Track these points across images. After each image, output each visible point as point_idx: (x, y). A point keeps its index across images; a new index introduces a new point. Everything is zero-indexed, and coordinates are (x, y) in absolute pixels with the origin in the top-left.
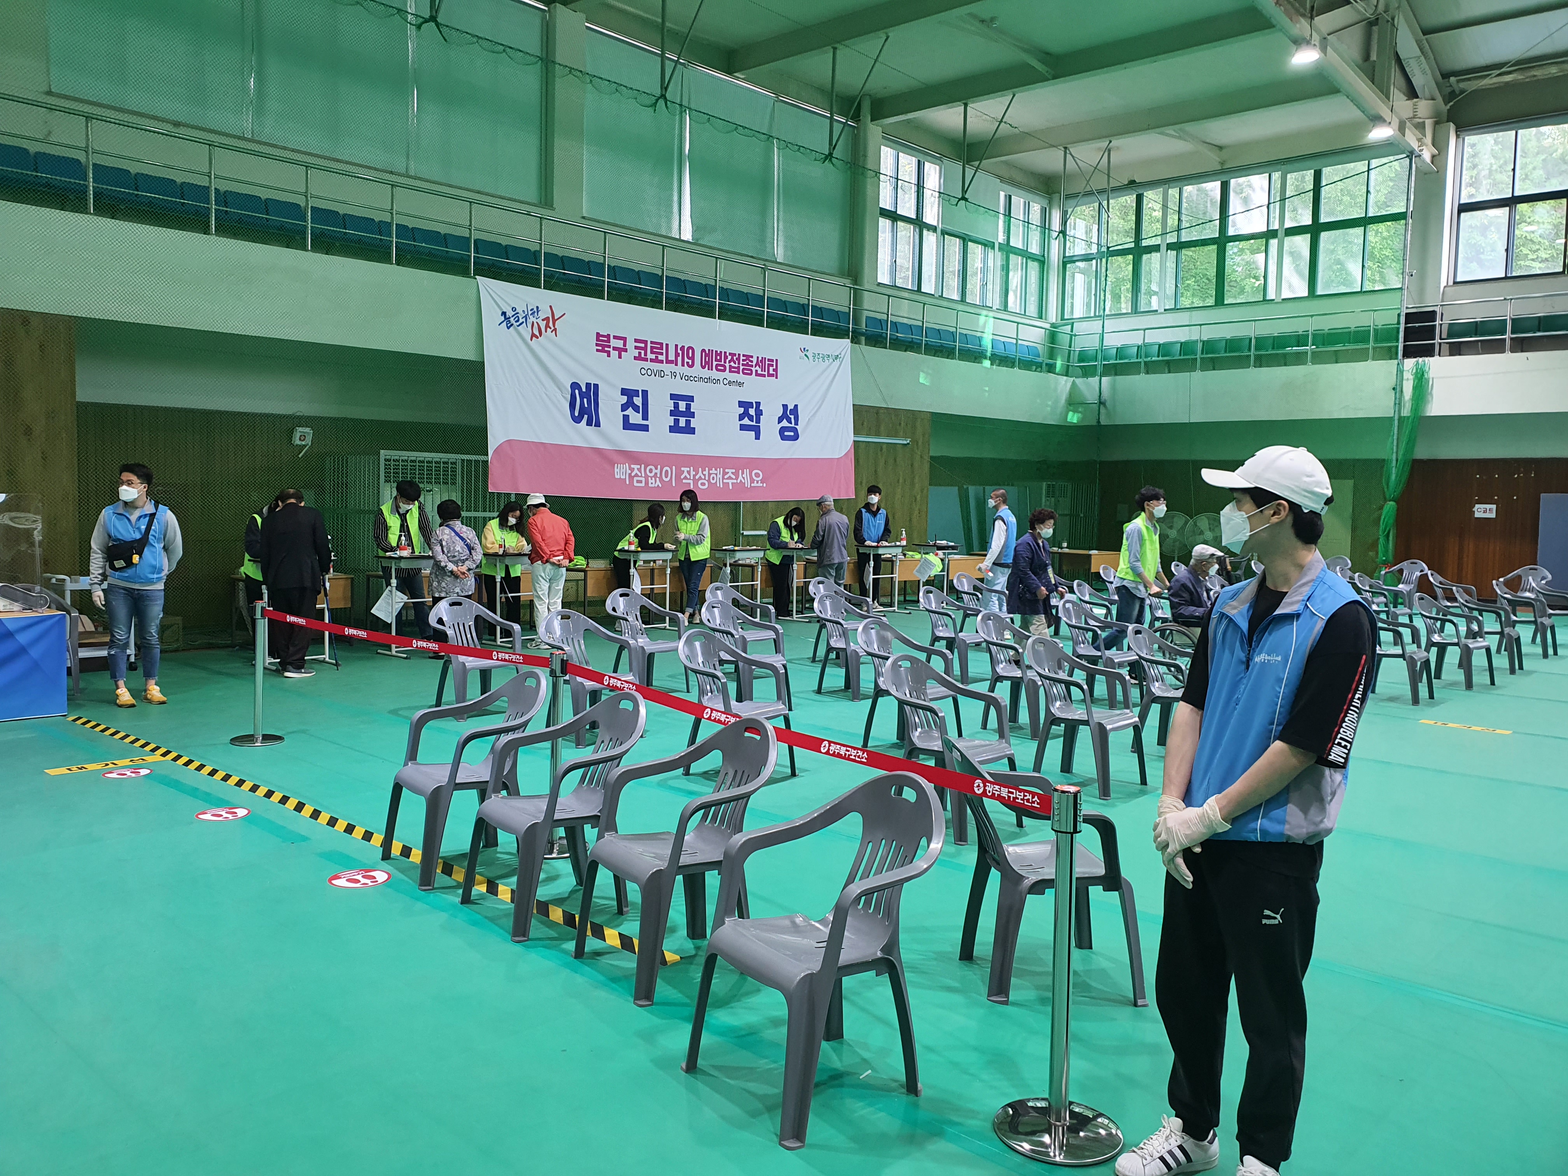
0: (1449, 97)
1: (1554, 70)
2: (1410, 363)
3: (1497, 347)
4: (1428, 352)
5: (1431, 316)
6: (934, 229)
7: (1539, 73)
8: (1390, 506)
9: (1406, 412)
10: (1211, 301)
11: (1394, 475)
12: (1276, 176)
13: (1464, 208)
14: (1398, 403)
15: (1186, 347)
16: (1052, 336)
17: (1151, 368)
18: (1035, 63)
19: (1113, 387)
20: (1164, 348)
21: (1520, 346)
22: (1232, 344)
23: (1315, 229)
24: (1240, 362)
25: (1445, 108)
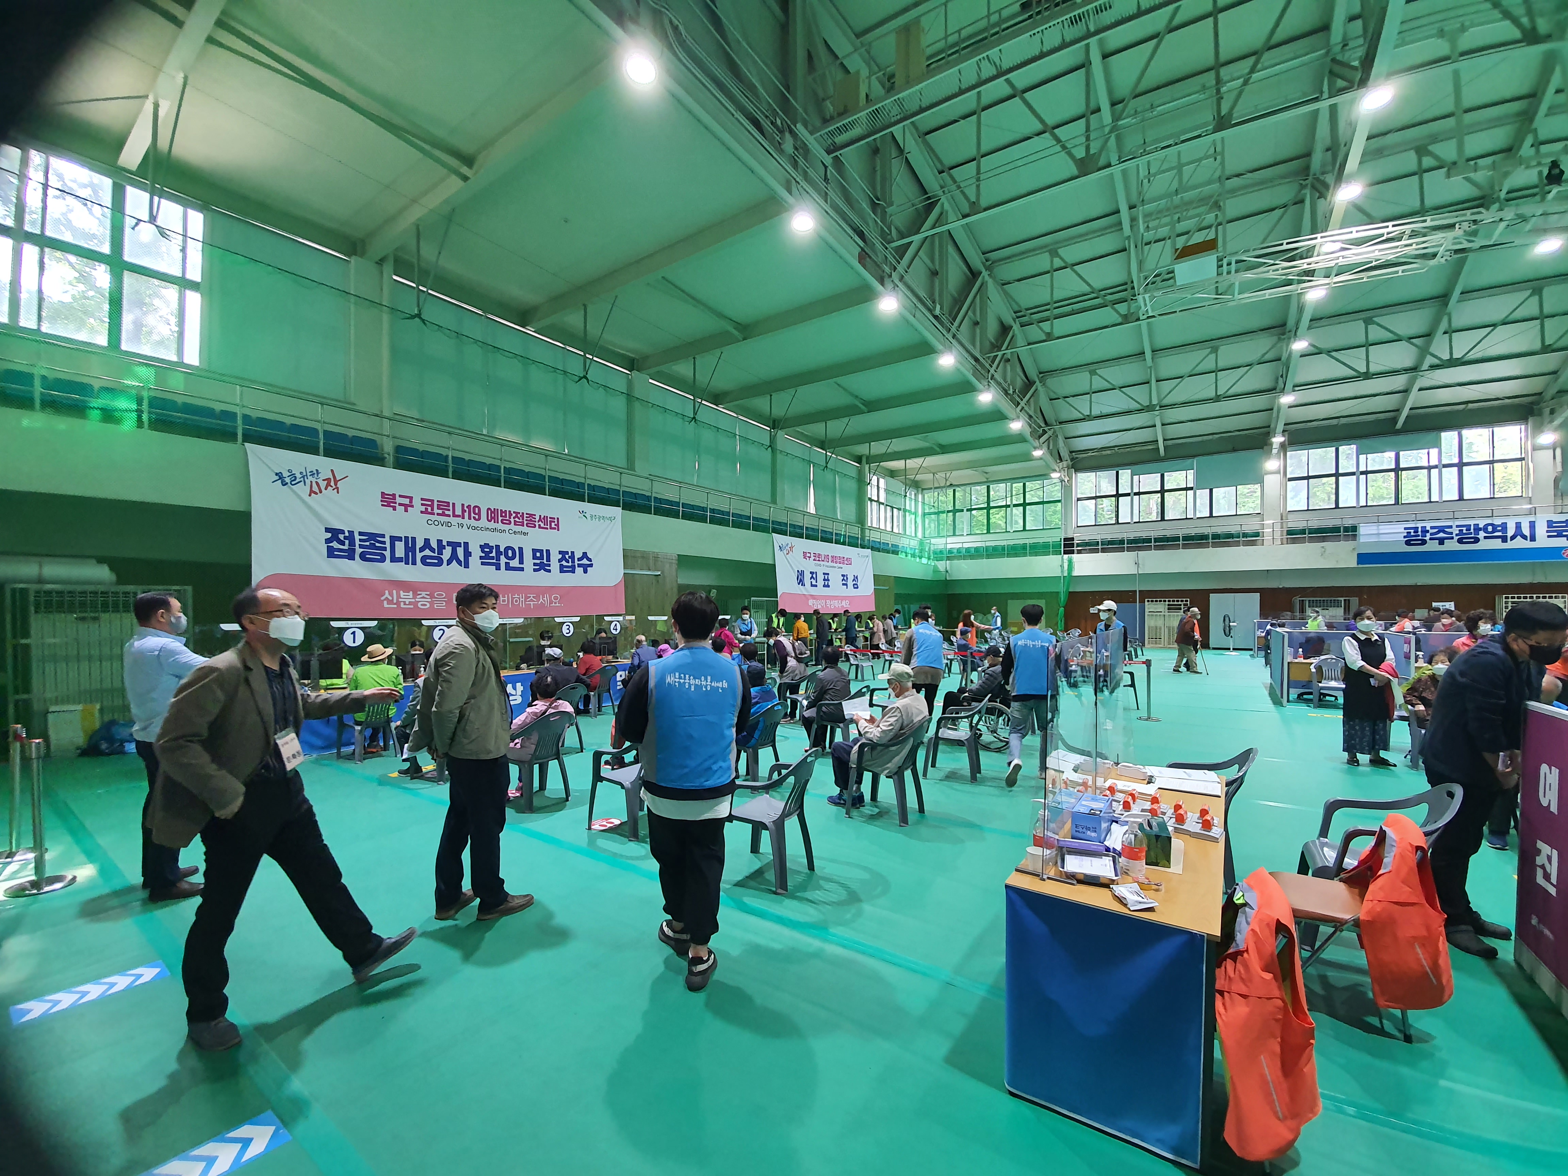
0: (1072, 460)
1: (1109, 452)
2: (1066, 556)
3: (1096, 551)
4: (1072, 552)
5: (1072, 539)
6: (883, 504)
7: (1104, 453)
8: (1062, 609)
9: (1066, 574)
10: (985, 532)
11: (1063, 598)
12: (1009, 484)
13: (1078, 499)
14: (1062, 572)
15: (977, 549)
16: (921, 543)
17: (964, 558)
18: (861, 406)
19: (951, 566)
20: (968, 550)
21: (1104, 550)
22: (995, 548)
23: (1024, 505)
24: (1002, 555)
25: (1071, 463)
